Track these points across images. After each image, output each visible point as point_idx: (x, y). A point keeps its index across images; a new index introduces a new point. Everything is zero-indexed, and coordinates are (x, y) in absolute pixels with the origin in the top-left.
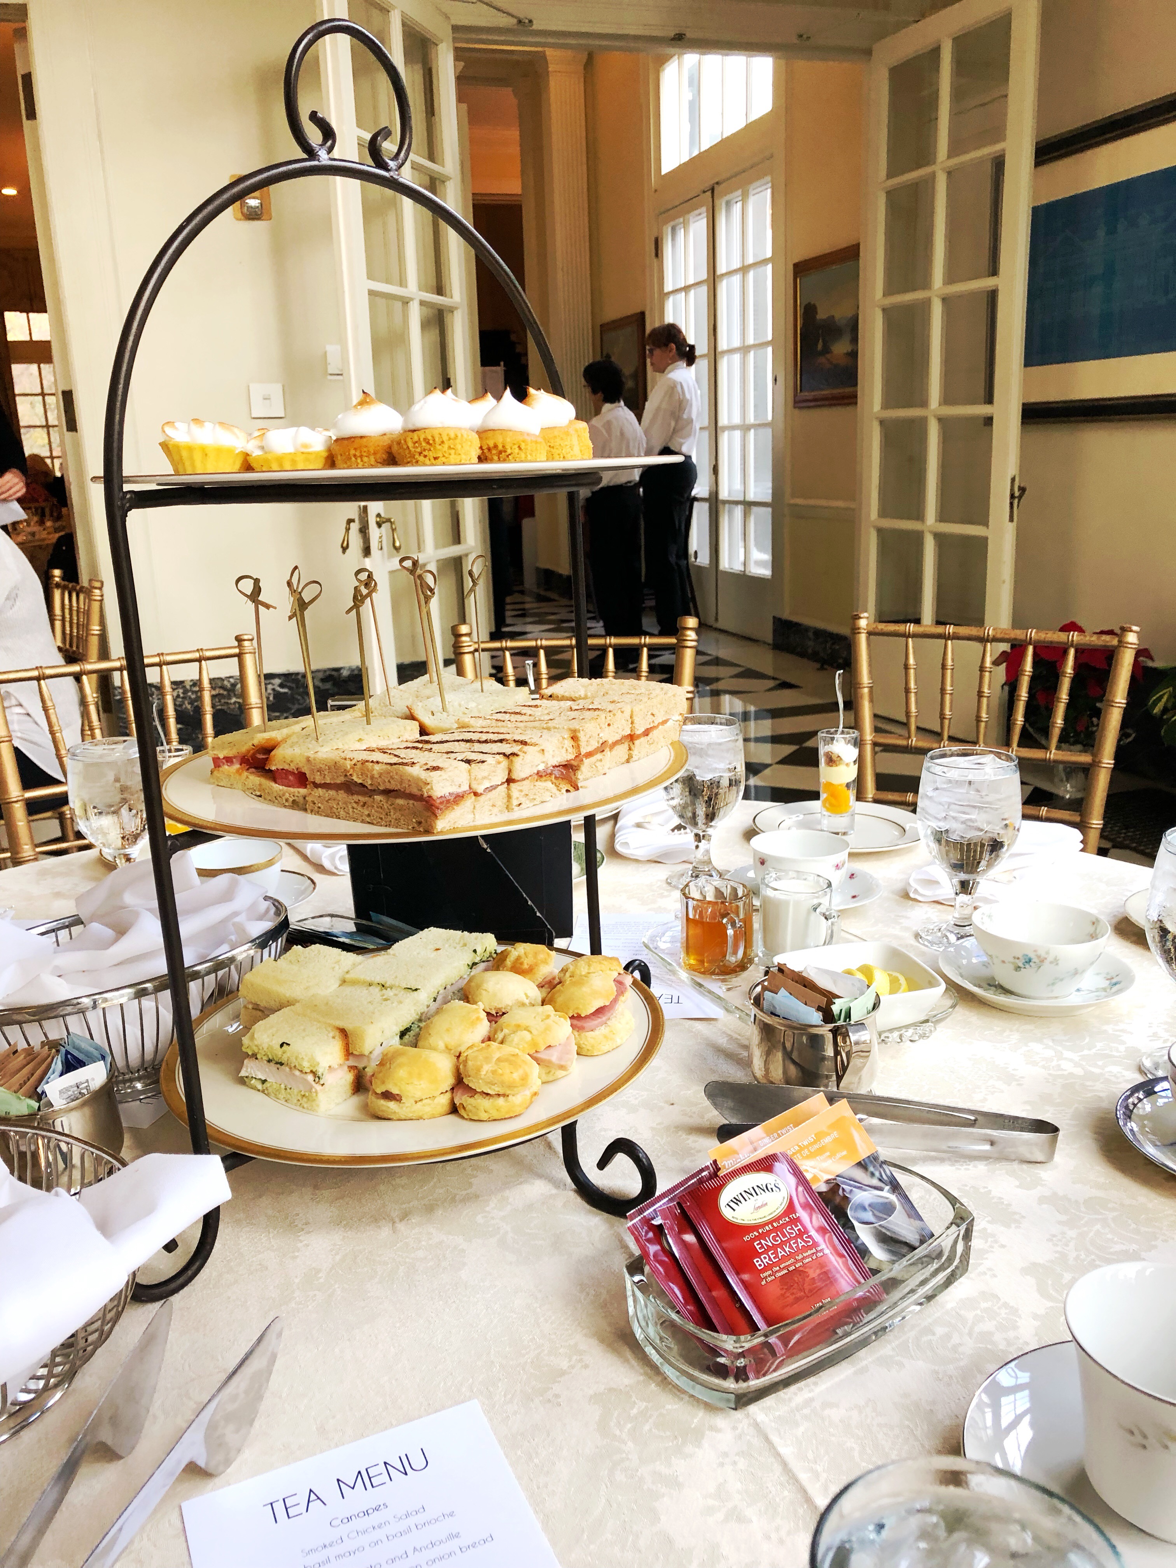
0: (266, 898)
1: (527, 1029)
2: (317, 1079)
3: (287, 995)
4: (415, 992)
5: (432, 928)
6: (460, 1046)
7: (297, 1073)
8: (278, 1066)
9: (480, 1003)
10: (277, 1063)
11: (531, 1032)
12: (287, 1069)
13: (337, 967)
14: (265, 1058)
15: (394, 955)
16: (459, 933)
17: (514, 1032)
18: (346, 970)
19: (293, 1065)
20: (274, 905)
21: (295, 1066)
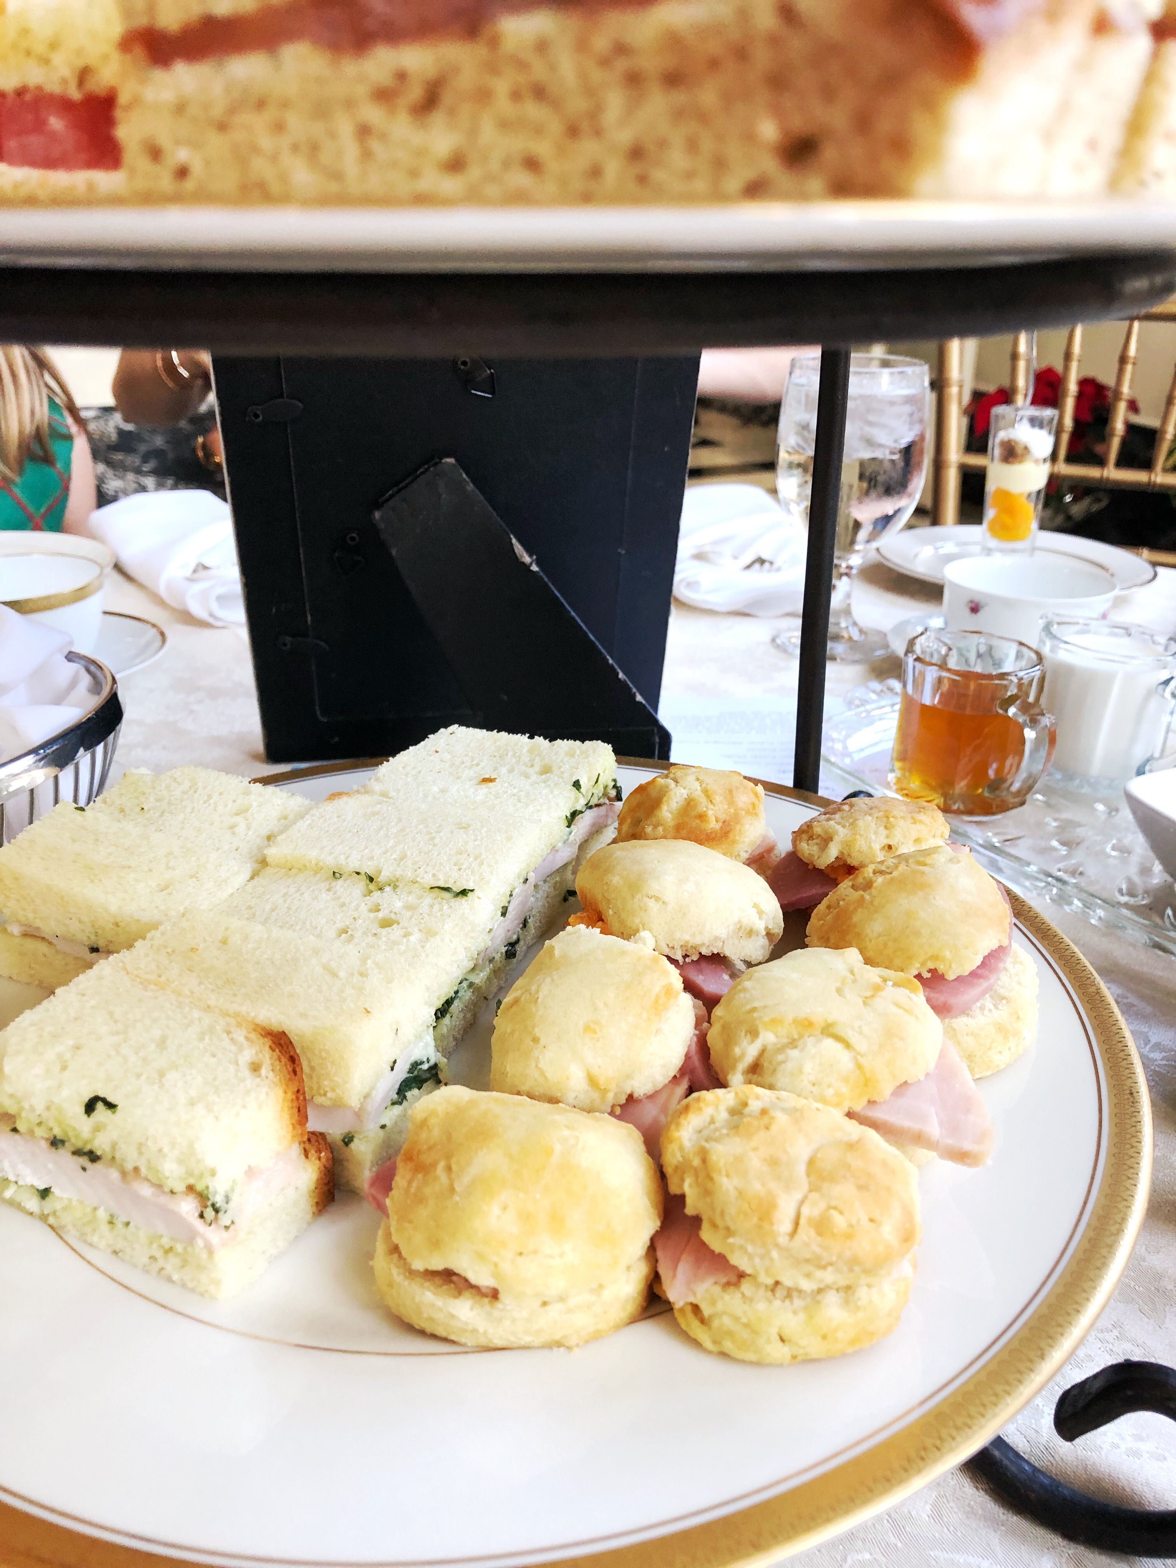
0: (71, 657)
1: (829, 1031)
2: (209, 1213)
3: (113, 909)
4: (463, 900)
5: (454, 728)
6: (629, 1077)
7: (146, 1191)
8: (84, 1161)
9: (645, 934)
10: (77, 1153)
11: (848, 1045)
12: (114, 1174)
13: (242, 825)
14: (40, 1132)
15: (384, 794)
16: (522, 739)
17: (793, 1043)
18: (265, 832)
19: (129, 1166)
20: (88, 671)
21: (136, 1169)
